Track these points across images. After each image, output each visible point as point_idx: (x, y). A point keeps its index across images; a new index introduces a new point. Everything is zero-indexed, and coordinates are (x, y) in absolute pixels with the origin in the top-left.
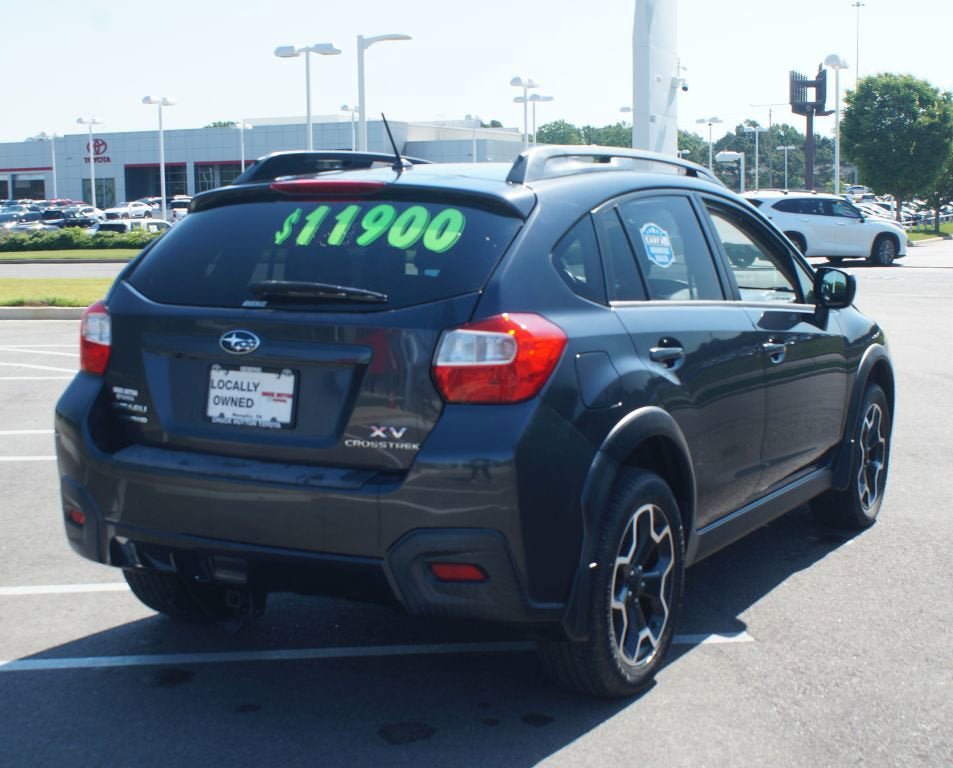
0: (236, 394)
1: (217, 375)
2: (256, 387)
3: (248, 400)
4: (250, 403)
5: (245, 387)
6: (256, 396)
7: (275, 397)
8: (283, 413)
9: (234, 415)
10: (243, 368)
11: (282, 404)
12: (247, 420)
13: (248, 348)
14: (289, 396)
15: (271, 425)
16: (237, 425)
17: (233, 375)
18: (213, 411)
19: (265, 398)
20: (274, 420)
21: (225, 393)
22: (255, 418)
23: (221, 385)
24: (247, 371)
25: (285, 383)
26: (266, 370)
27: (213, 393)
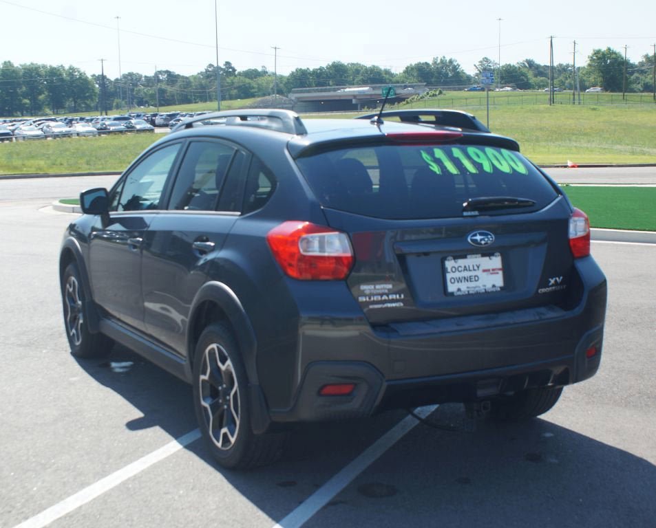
0: (466, 274)
1: (449, 264)
2: (478, 267)
3: (475, 276)
4: (477, 278)
5: (471, 268)
6: (479, 273)
7: (491, 272)
8: (498, 281)
9: (468, 288)
10: (468, 256)
11: (497, 275)
12: (477, 289)
13: (489, 242)
14: (500, 269)
15: (494, 289)
16: (472, 294)
17: (461, 262)
18: (452, 288)
19: (485, 273)
20: (494, 286)
21: (457, 275)
22: (482, 288)
23: (454, 270)
24: (471, 258)
25: (496, 262)
26: (483, 255)
27: (449, 276)
